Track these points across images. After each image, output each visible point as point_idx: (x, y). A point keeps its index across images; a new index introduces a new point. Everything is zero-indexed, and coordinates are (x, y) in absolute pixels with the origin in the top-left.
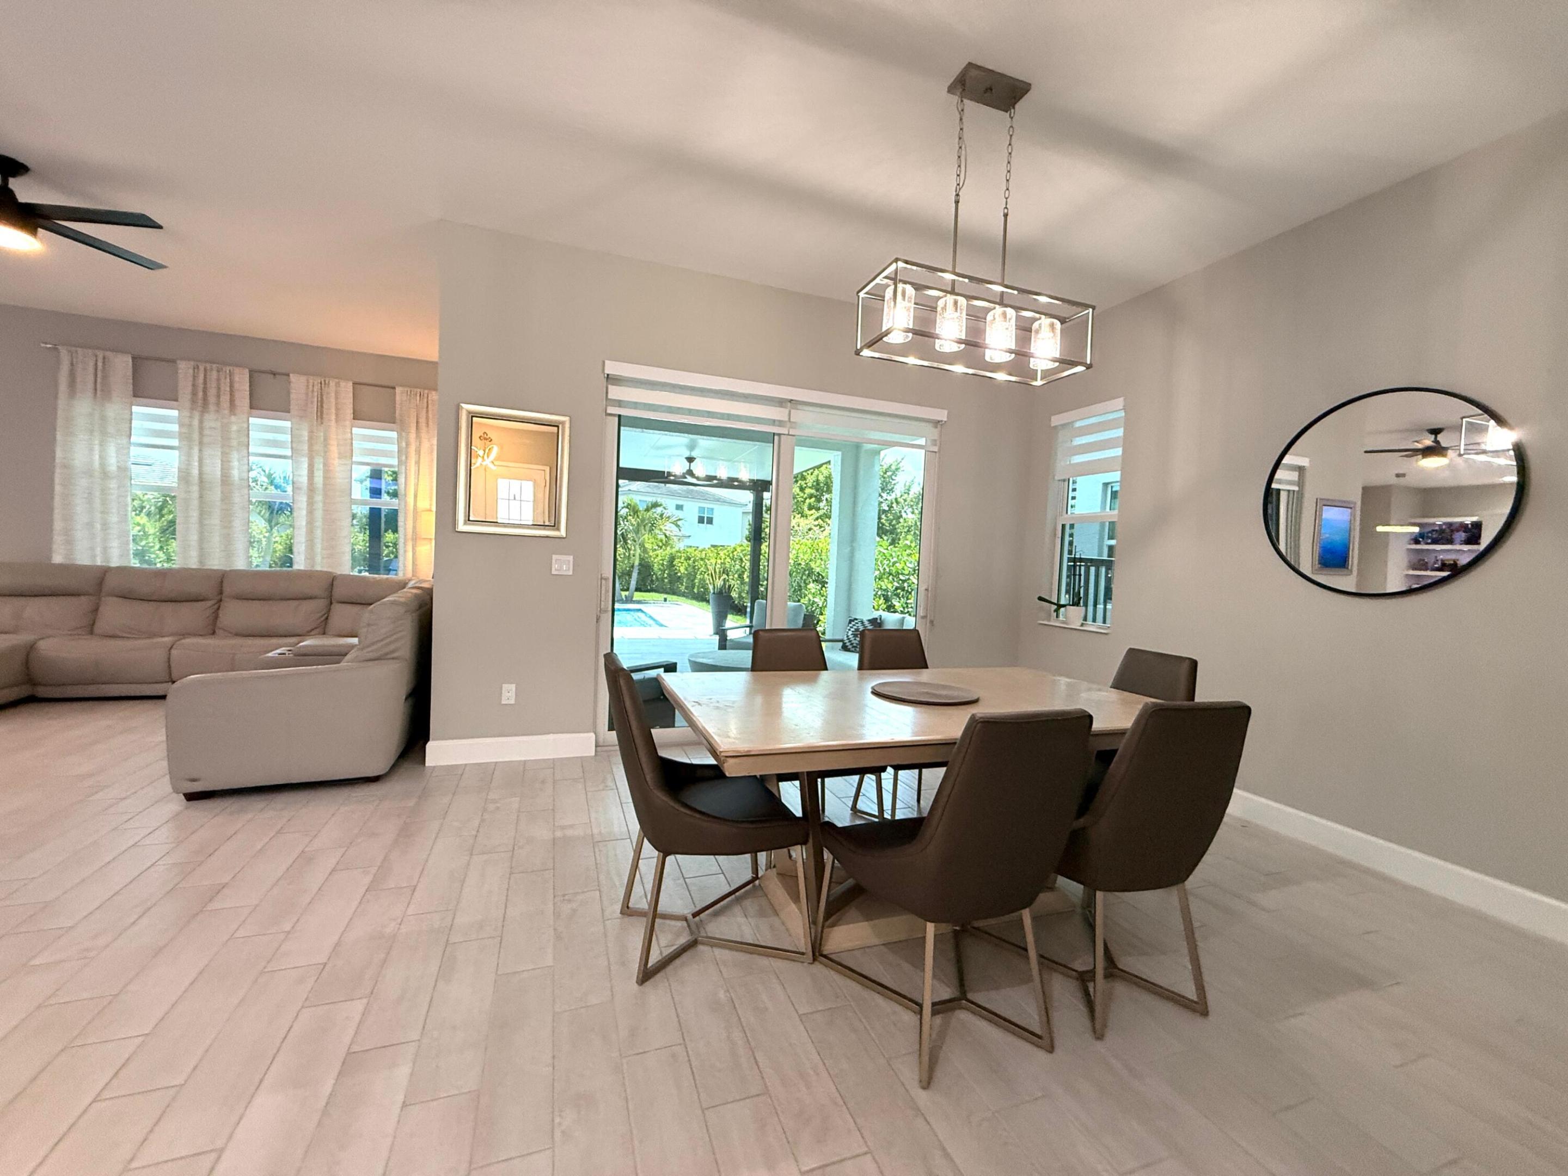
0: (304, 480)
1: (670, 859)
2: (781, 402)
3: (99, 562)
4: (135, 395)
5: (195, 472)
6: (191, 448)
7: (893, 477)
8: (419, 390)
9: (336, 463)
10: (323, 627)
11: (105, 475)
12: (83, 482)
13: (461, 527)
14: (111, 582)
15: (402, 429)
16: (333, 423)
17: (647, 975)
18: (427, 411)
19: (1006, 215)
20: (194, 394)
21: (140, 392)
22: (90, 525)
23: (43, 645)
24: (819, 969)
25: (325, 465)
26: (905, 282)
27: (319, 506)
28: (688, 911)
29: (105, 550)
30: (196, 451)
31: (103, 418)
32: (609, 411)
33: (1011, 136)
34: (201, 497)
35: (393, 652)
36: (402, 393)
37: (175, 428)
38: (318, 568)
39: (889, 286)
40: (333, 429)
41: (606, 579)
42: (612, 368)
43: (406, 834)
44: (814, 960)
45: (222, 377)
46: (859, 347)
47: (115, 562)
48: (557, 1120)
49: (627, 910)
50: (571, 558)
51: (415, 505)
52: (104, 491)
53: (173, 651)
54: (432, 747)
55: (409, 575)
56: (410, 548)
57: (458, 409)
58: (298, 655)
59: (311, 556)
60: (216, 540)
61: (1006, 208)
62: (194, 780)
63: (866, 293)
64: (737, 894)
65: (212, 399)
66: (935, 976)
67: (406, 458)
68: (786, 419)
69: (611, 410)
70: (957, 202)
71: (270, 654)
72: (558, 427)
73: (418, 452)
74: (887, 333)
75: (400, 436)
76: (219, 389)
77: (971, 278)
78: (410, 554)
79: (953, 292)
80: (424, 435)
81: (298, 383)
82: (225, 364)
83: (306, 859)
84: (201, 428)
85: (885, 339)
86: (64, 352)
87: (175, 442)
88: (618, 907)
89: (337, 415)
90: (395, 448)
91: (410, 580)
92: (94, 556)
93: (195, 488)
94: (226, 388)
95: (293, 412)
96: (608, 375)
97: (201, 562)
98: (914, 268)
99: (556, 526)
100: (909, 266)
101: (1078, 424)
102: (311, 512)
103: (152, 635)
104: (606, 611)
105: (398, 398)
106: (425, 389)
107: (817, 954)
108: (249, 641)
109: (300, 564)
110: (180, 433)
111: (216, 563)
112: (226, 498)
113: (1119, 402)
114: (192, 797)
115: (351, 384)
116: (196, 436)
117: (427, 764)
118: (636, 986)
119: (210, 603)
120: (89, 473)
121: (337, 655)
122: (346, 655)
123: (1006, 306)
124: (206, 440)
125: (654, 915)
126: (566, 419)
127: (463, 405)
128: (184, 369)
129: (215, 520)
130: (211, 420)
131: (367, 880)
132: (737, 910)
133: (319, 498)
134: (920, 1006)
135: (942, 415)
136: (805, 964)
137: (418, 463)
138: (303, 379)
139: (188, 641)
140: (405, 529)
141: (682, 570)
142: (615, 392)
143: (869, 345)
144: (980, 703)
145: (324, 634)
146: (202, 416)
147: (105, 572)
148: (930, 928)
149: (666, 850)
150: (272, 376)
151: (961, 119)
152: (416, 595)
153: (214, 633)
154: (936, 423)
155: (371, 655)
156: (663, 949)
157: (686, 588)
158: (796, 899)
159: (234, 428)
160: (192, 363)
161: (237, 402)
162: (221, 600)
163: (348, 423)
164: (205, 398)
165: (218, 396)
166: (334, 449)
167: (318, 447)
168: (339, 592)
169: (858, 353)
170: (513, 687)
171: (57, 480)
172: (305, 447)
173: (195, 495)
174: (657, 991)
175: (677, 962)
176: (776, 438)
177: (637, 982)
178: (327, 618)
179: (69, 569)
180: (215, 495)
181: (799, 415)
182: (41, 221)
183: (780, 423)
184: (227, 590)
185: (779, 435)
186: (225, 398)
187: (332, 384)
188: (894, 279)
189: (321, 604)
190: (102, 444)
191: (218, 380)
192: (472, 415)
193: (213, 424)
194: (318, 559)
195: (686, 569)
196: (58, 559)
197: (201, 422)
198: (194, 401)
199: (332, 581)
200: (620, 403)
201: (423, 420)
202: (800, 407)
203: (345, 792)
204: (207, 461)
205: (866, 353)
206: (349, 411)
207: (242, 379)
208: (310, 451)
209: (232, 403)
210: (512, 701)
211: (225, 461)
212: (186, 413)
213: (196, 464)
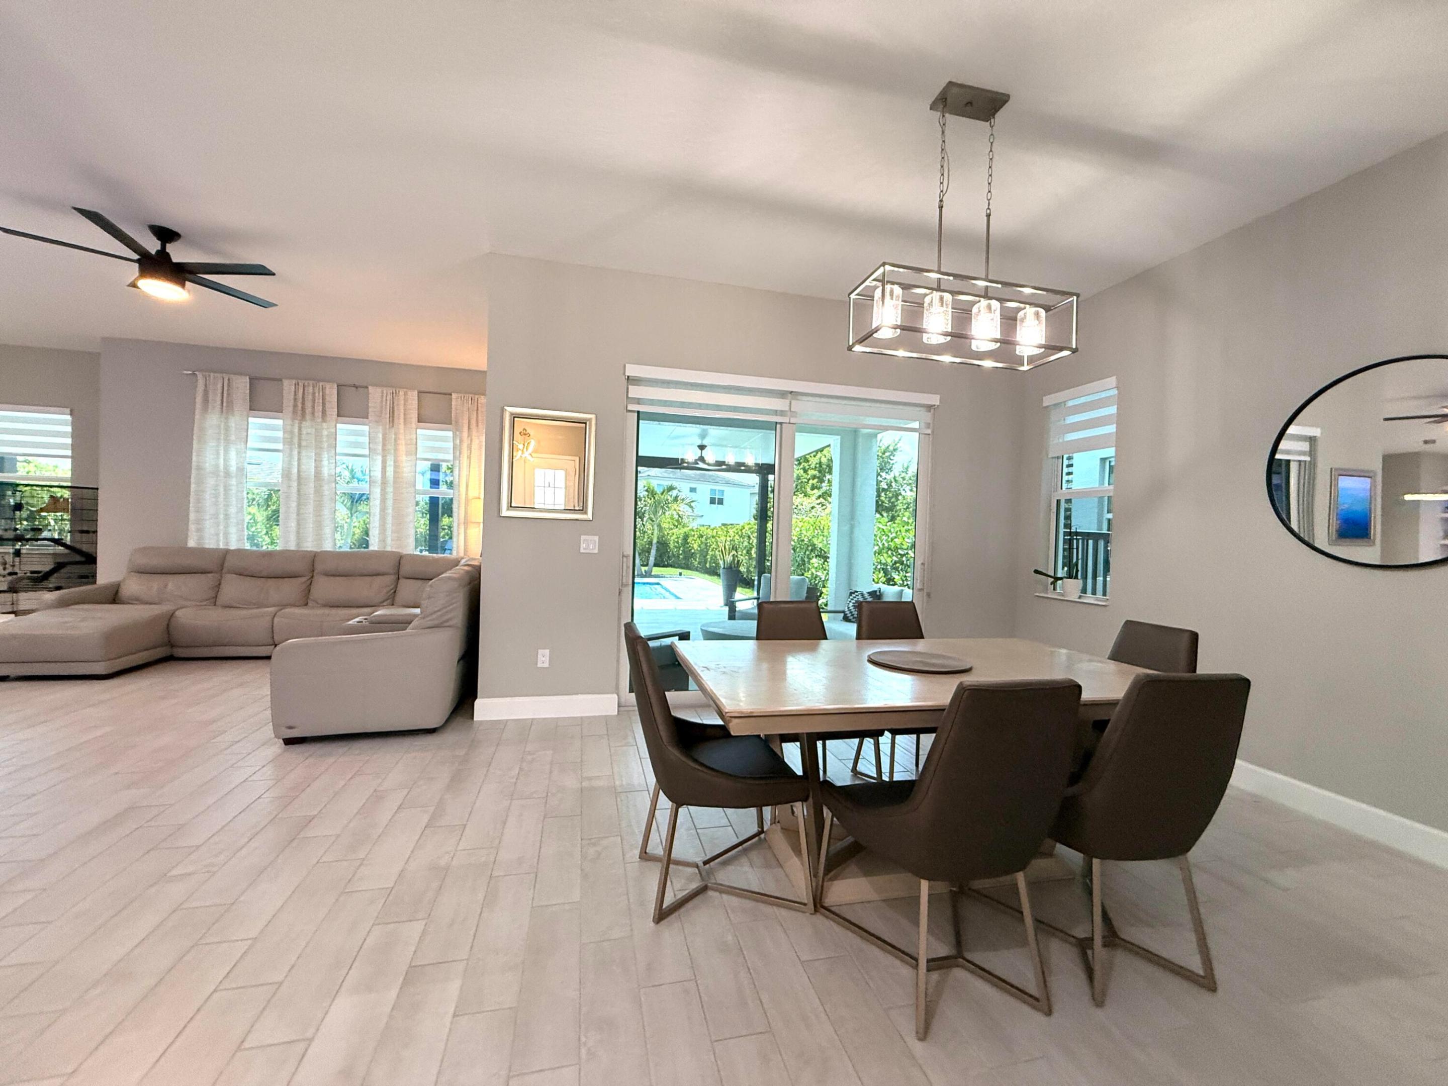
0: (377, 474)
1: (683, 811)
2: (783, 394)
3: (222, 546)
4: (251, 409)
5: (295, 471)
6: (291, 450)
7: (892, 457)
8: (471, 395)
9: (403, 458)
10: (392, 599)
11: (227, 474)
12: (211, 482)
13: (505, 512)
14: (230, 563)
15: (457, 429)
16: (402, 426)
17: (662, 915)
18: (477, 413)
19: (988, 216)
20: (295, 406)
21: (255, 406)
22: (216, 516)
23: (178, 613)
24: (820, 920)
25: (395, 462)
26: (893, 283)
27: (390, 496)
28: (699, 860)
29: (226, 534)
30: (295, 452)
31: (227, 429)
32: (629, 408)
33: (992, 143)
34: (299, 491)
35: (447, 621)
36: (457, 398)
37: (280, 434)
38: (389, 549)
39: (878, 287)
40: (402, 431)
41: (627, 557)
42: (632, 370)
43: (457, 780)
44: (816, 911)
45: (316, 391)
46: (851, 344)
47: (233, 546)
48: (583, 1039)
49: (645, 855)
50: (596, 538)
51: (467, 494)
52: (227, 489)
53: (276, 620)
54: (478, 703)
55: (462, 554)
56: (462, 531)
57: (503, 410)
58: (373, 623)
59: (383, 541)
60: (310, 526)
61: (989, 208)
62: (290, 728)
63: (857, 295)
64: (745, 845)
65: (308, 410)
66: (930, 930)
67: (460, 453)
68: (787, 409)
69: (630, 407)
70: (941, 207)
71: (351, 622)
72: (585, 423)
73: (470, 448)
74: (877, 330)
75: (455, 436)
76: (314, 401)
77: (956, 276)
78: (462, 537)
79: (939, 289)
80: (474, 433)
81: (375, 393)
82: (319, 381)
83: (378, 797)
84: (300, 434)
85: (875, 335)
86: (200, 375)
87: (280, 446)
88: (637, 852)
89: (405, 419)
90: (451, 445)
91: (462, 558)
92: (218, 541)
93: (295, 484)
94: (319, 400)
95: (371, 416)
96: (628, 377)
97: (298, 544)
98: (901, 270)
99: (583, 510)
100: (896, 269)
101: (1070, 403)
102: (383, 500)
103: (260, 605)
104: (627, 585)
105: (453, 403)
106: (475, 394)
107: (818, 906)
108: (334, 611)
109: (374, 546)
110: (284, 438)
111: (309, 546)
112: (318, 491)
113: (1112, 381)
114: (289, 742)
115: (416, 392)
116: (296, 440)
117: (475, 719)
118: (652, 924)
119: (304, 579)
120: (216, 473)
121: (402, 624)
122: (410, 623)
123: (991, 298)
124: (304, 443)
125: (668, 861)
126: (593, 416)
127: (506, 408)
128: (288, 386)
129: (310, 508)
130: (308, 427)
131: (425, 819)
132: (744, 860)
133: (390, 489)
134: (916, 960)
135: (935, 400)
136: (808, 914)
137: (469, 458)
138: (379, 390)
139: (288, 610)
140: (458, 514)
141: (696, 546)
142: (635, 392)
143: (861, 341)
144: (973, 671)
145: (393, 605)
146: (300, 423)
147: (226, 553)
148: (925, 885)
149: (679, 801)
150: (354, 389)
151: (943, 132)
152: (467, 572)
153: (306, 604)
154: (929, 407)
155: (430, 624)
156: (676, 892)
157: (699, 563)
158: (797, 851)
159: (325, 433)
160: (294, 382)
161: (328, 412)
162: (312, 577)
163: (414, 426)
164: (303, 409)
165: (313, 407)
166: (402, 448)
167: (390, 447)
168: (406, 569)
169: (850, 348)
170: (547, 652)
171: (193, 480)
172: (380, 447)
173: (294, 490)
174: (671, 930)
175: (689, 905)
176: (778, 426)
177: (653, 921)
178: (395, 592)
179: (201, 552)
180: (310, 488)
181: (797, 405)
182: (188, 275)
183: (782, 413)
184: (319, 567)
185: (781, 423)
186: (319, 408)
187: (402, 393)
188: (882, 281)
189: (389, 579)
190: (226, 451)
191: (314, 393)
192: (514, 416)
193: (309, 431)
194: (389, 541)
195: (699, 546)
196: (192, 543)
197: (300, 429)
198: (294, 412)
199: (399, 560)
200: (638, 401)
201: (473, 422)
202: (800, 397)
203: (407, 742)
204: (304, 461)
205: (858, 348)
206: (414, 416)
207: (332, 392)
208: (384, 450)
209: (324, 412)
210: (546, 665)
211: (318, 461)
212: (289, 422)
213: (295, 464)
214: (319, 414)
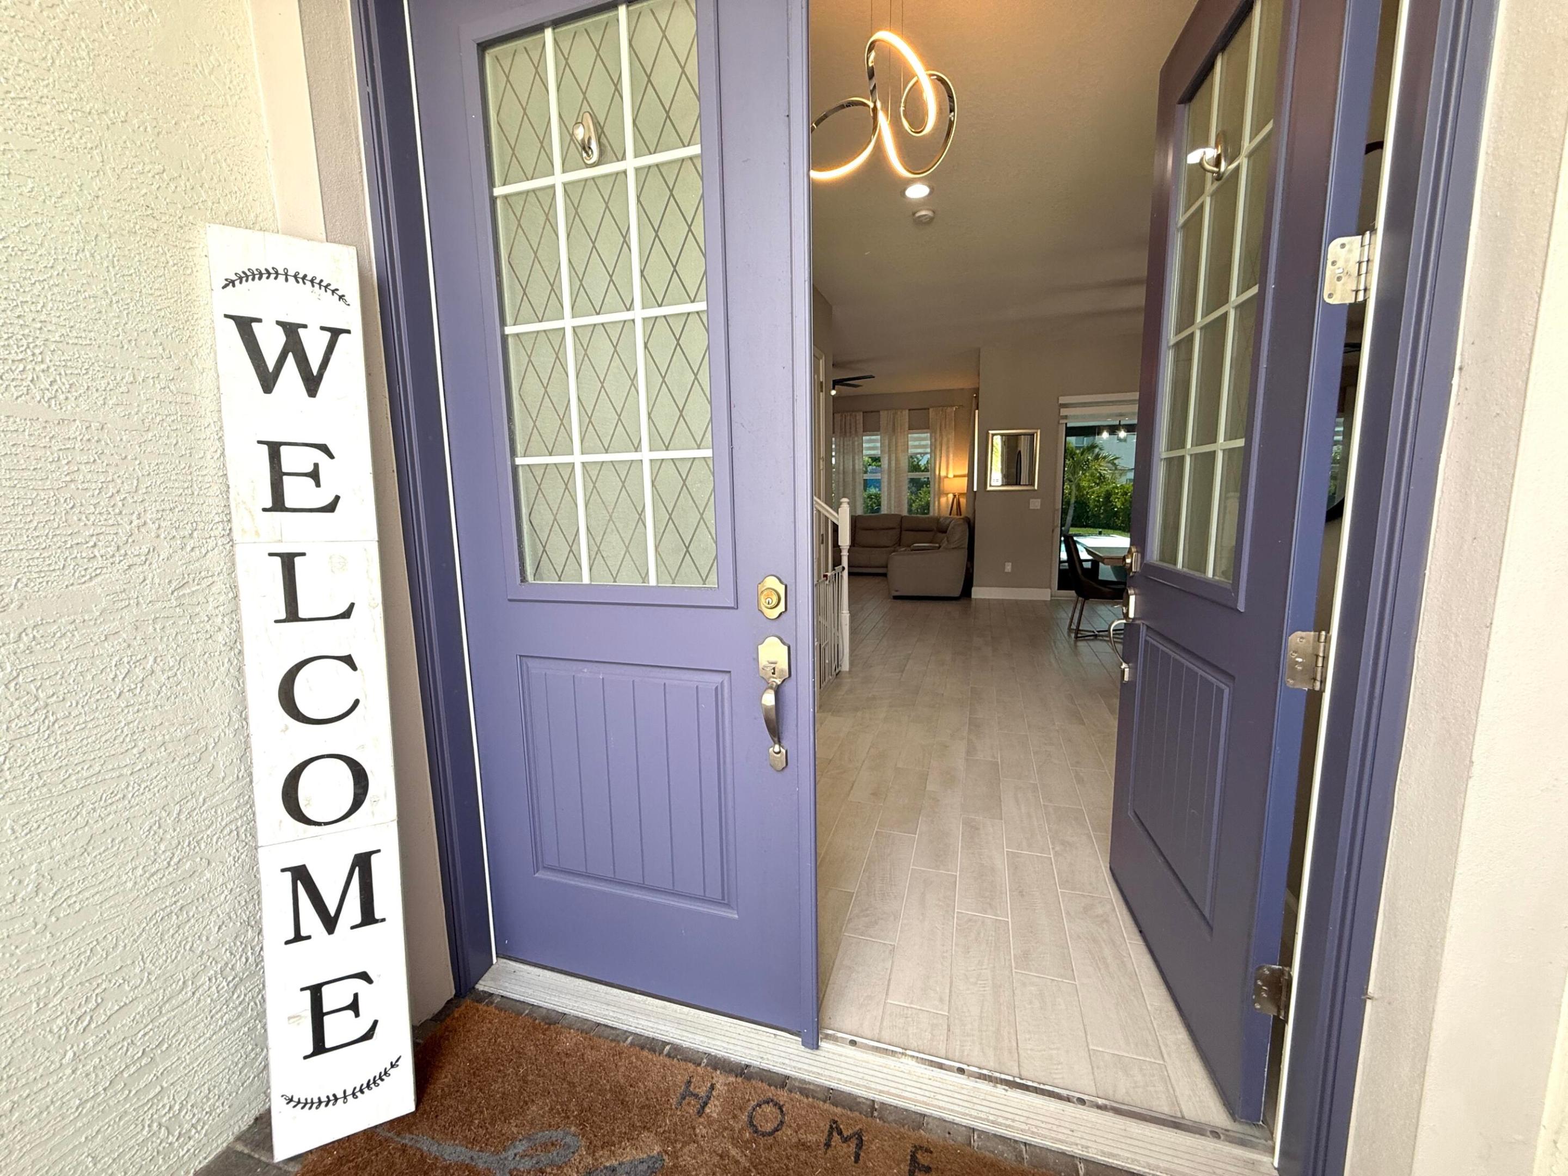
0: (886, 466)
5: (841, 468)
6: (839, 456)
8: (941, 408)
9: (900, 455)
15: (933, 433)
16: (900, 433)
20: (841, 429)
25: (896, 457)
27: (893, 480)
30: (841, 457)
32: (1060, 423)
34: (844, 480)
36: (933, 411)
38: (893, 513)
40: (900, 437)
42: (1062, 400)
54: (974, 589)
56: (936, 499)
57: (988, 433)
59: (889, 508)
65: (848, 430)
67: (935, 448)
72: (1034, 435)
73: (941, 444)
75: (931, 436)
76: (850, 424)
78: (937, 503)
80: (944, 433)
81: (883, 414)
82: (853, 411)
89: (901, 429)
90: (929, 443)
93: (841, 476)
94: (853, 424)
95: (881, 430)
96: (1060, 404)
99: (1033, 485)
102: (889, 483)
105: (930, 414)
106: (944, 406)
109: (884, 510)
112: (854, 479)
115: (907, 411)
116: (842, 450)
117: (973, 596)
126: (1038, 430)
127: (989, 431)
128: (837, 417)
129: (850, 490)
130: (848, 441)
133: (893, 475)
138: (886, 412)
140: (934, 489)
142: (1064, 412)
146: (844, 439)
150: (873, 413)
159: (856, 443)
160: (840, 414)
161: (858, 430)
163: (906, 432)
164: (845, 431)
165: (850, 428)
166: (900, 448)
167: (893, 448)
168: (905, 525)
170: (1010, 564)
172: (887, 442)
173: (841, 480)
180: (849, 479)
186: (853, 429)
187: (899, 413)
189: (896, 531)
191: (850, 420)
194: (893, 508)
198: (841, 433)
199: (902, 518)
200: (1066, 417)
201: (943, 426)
203: (946, 603)
206: (907, 426)
207: (860, 417)
208: (889, 451)
209: (856, 431)
210: (1010, 571)
211: (854, 461)
212: (838, 440)
213: (842, 464)
214: (853, 432)
